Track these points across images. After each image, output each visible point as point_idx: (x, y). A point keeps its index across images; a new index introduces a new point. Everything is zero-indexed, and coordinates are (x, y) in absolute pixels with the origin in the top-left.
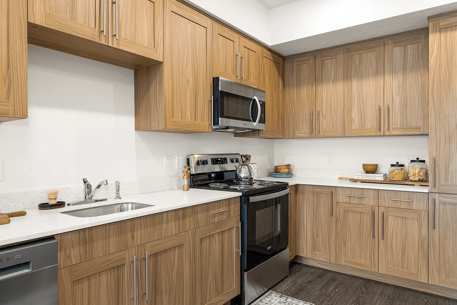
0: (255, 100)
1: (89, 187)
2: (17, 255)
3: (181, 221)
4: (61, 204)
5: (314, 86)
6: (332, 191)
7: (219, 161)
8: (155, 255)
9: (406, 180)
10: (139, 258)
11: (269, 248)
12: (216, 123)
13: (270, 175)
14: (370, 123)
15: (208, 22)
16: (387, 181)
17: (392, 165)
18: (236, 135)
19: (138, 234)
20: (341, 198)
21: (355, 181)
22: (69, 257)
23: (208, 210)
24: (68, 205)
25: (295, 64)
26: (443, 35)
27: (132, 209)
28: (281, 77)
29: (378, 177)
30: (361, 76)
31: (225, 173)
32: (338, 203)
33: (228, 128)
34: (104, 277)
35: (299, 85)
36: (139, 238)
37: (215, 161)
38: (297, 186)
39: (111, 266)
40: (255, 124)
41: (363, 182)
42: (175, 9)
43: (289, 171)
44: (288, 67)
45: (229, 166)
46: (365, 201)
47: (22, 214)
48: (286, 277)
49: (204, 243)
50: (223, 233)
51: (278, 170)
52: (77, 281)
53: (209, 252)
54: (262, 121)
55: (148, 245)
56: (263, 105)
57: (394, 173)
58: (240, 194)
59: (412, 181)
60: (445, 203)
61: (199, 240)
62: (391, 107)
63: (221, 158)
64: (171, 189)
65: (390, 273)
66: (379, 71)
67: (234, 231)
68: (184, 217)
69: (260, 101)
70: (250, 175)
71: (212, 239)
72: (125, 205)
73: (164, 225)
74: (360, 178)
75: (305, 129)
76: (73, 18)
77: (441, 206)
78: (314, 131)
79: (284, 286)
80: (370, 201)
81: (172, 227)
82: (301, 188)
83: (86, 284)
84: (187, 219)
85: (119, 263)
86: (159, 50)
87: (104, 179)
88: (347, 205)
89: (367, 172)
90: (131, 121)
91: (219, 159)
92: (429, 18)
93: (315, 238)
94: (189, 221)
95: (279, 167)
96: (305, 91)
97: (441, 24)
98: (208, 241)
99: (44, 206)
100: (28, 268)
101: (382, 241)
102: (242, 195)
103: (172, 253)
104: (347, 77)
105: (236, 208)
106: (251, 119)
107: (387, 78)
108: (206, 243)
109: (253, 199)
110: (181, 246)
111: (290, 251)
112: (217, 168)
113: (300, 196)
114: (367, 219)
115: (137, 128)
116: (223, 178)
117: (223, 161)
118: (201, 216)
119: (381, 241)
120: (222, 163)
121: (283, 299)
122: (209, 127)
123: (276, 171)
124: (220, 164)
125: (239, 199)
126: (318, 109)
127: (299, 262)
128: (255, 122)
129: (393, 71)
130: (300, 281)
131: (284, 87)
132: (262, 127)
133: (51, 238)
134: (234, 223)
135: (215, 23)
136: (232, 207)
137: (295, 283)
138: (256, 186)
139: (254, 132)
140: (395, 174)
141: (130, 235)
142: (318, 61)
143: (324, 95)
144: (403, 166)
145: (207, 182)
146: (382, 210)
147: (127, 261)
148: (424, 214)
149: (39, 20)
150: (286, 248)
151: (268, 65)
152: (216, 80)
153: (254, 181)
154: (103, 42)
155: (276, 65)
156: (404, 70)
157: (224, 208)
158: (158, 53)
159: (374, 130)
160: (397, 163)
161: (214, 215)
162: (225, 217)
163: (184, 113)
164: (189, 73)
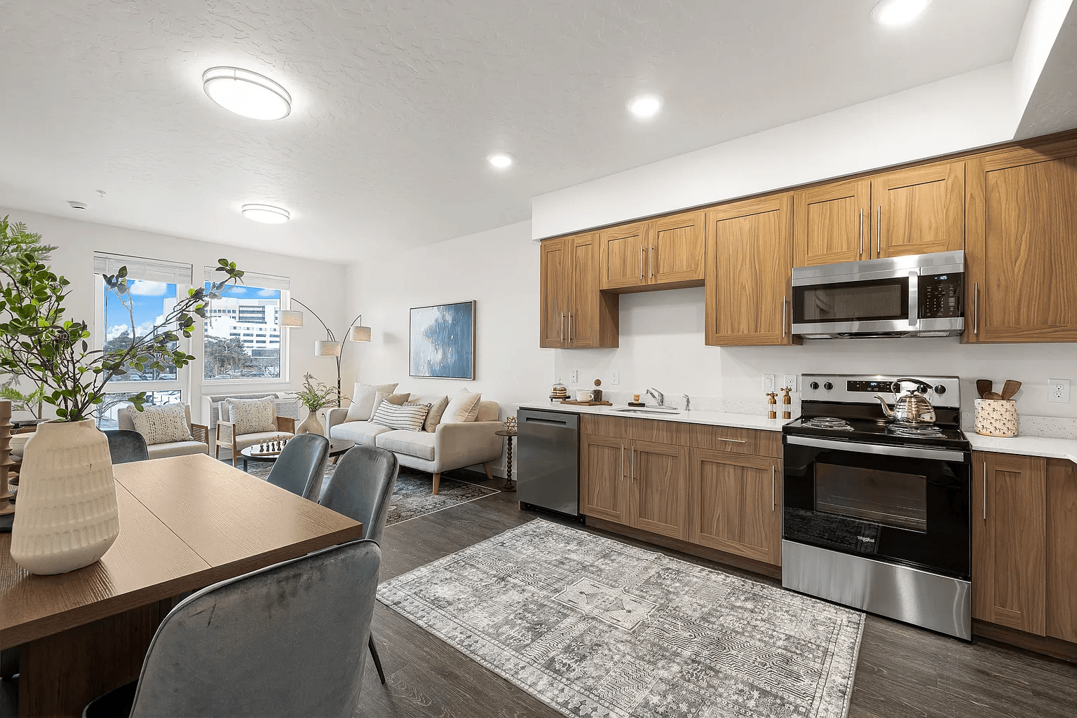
3: (674, 434)
4: (641, 405)
7: (873, 387)
8: (646, 453)
11: (865, 540)
15: (782, 200)
19: (630, 430)
22: (586, 428)
34: (606, 451)
37: (860, 387)
39: (611, 445)
42: (723, 216)
49: (707, 467)
50: (743, 470)
52: (590, 445)
53: (717, 480)
55: (638, 442)
56: (951, 281)
61: (699, 463)
63: (878, 383)
68: (678, 431)
71: (721, 468)
73: (655, 432)
81: (664, 436)
83: (596, 449)
84: (682, 436)
91: (874, 383)
94: (684, 438)
98: (716, 468)
100: (565, 425)
103: (664, 459)
105: (772, 446)
108: (711, 469)
109: (792, 439)
110: (675, 457)
118: (703, 437)
122: (783, 338)
125: (779, 435)
128: (905, 318)
134: (768, 465)
135: (800, 193)
149: (605, 286)
162: (745, 450)
163: (736, 326)
164: (746, 278)
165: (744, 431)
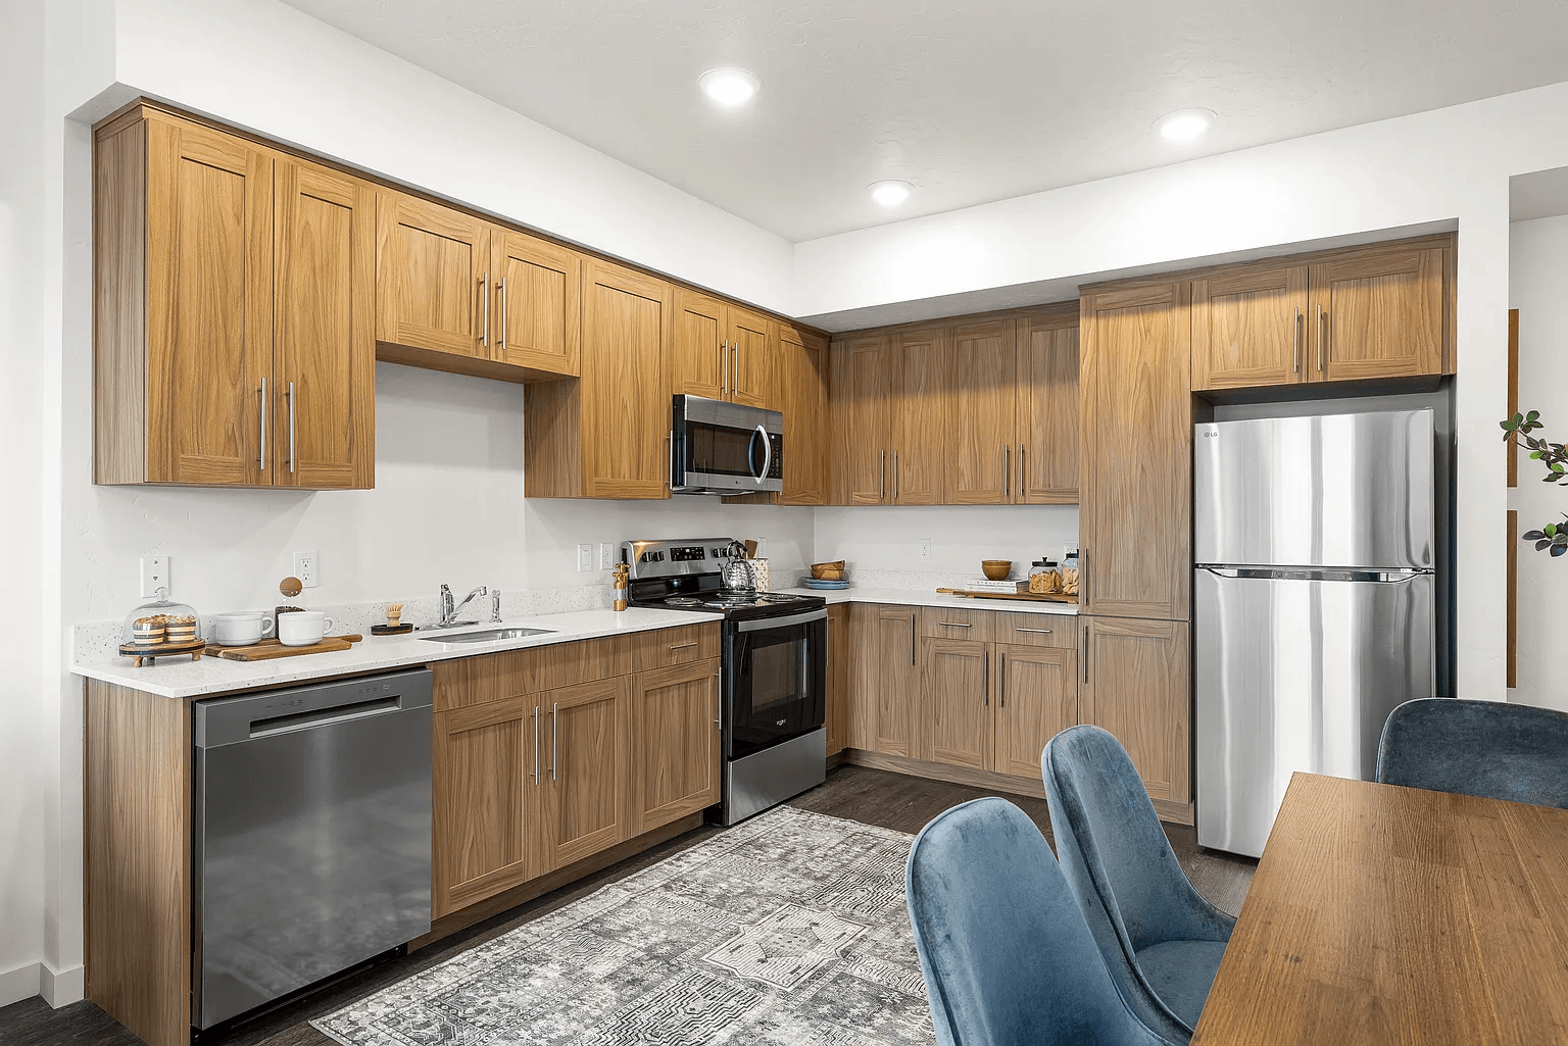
0: (759, 432)
1: (450, 599)
2: (386, 685)
3: (611, 658)
4: (406, 628)
5: (888, 399)
6: (912, 616)
7: (688, 554)
8: (566, 711)
9: (1057, 594)
10: (543, 713)
11: (781, 723)
12: (678, 480)
13: (802, 584)
14: (991, 480)
15: (663, 290)
16: (1025, 593)
17: (1035, 564)
18: (725, 500)
19: (541, 672)
20: (931, 629)
21: (966, 594)
22: (444, 697)
23: (659, 643)
24: (417, 629)
25: (852, 352)
26: (1102, 322)
27: (523, 635)
28: (823, 383)
29: (1008, 587)
30: (976, 386)
31: (701, 579)
32: (924, 639)
33: (704, 489)
34: (490, 735)
35: (859, 395)
36: (542, 681)
37: (679, 555)
38: (848, 605)
39: (501, 719)
40: (758, 480)
41: (979, 596)
42: (602, 278)
43: (842, 575)
44: (837, 354)
45: (709, 565)
46: (973, 634)
47: (358, 639)
48: (819, 786)
49: (651, 699)
50: (686, 687)
51: (817, 574)
52: (454, 736)
53: (660, 717)
54: (776, 473)
55: (556, 693)
56: (777, 442)
57: (1037, 579)
58: (722, 616)
59: (1067, 594)
60: (1104, 635)
61: (643, 694)
62: (1027, 450)
63: (690, 549)
64: (591, 608)
65: (1015, 772)
66: (1007, 378)
67: (709, 684)
68: (616, 651)
69: (769, 434)
70: (750, 582)
71: (665, 695)
72: (510, 632)
73: (583, 663)
74: (975, 589)
75: (869, 487)
76: (437, 323)
77: (1098, 640)
78: (888, 493)
79: (812, 799)
80: (980, 634)
81: (594, 667)
82: (856, 610)
83: (466, 741)
84: (622, 658)
85: (512, 717)
86: (572, 358)
87: (480, 585)
88: (940, 643)
89: (991, 578)
90: (517, 479)
91: (688, 551)
92: (1081, 287)
93: (883, 709)
94: (625, 659)
95: (820, 567)
96: (871, 410)
97: (1099, 301)
98: (658, 697)
99: (378, 630)
100: (397, 706)
101: (1001, 708)
102: (725, 619)
103: (595, 710)
104: (952, 384)
105: (712, 642)
106: (752, 471)
107: (1021, 393)
108: (655, 701)
109: (743, 626)
110: (610, 700)
111: (831, 734)
112: (684, 568)
113: (855, 625)
114: (976, 668)
115: (529, 493)
116: (697, 588)
117: (697, 554)
118: (647, 653)
119: (999, 709)
120: (694, 558)
121: (802, 817)
122: (664, 491)
123: (815, 575)
124: (688, 559)
125: (719, 625)
126: (895, 447)
127: (854, 762)
128: (759, 477)
129: (1032, 379)
130: (845, 793)
131: (829, 398)
132: (776, 485)
133: (421, 666)
134: (710, 669)
135: (678, 290)
136: (705, 639)
137: (834, 795)
138: (760, 603)
139: (760, 496)
140: (1038, 582)
141: (528, 673)
142: (897, 347)
143: (908, 417)
144: (1054, 564)
145: (662, 595)
146: (1001, 649)
147: (524, 715)
148: (1071, 655)
149: (391, 336)
150: (819, 727)
151: (793, 354)
152: (678, 401)
153: (758, 595)
154: (482, 356)
155: (809, 354)
156: (1051, 377)
157: (689, 641)
158: (571, 362)
159: (998, 494)
160: (1045, 559)
161: (670, 652)
162: (690, 656)
163: (617, 467)
164: (627, 395)
165: (689, 629)
